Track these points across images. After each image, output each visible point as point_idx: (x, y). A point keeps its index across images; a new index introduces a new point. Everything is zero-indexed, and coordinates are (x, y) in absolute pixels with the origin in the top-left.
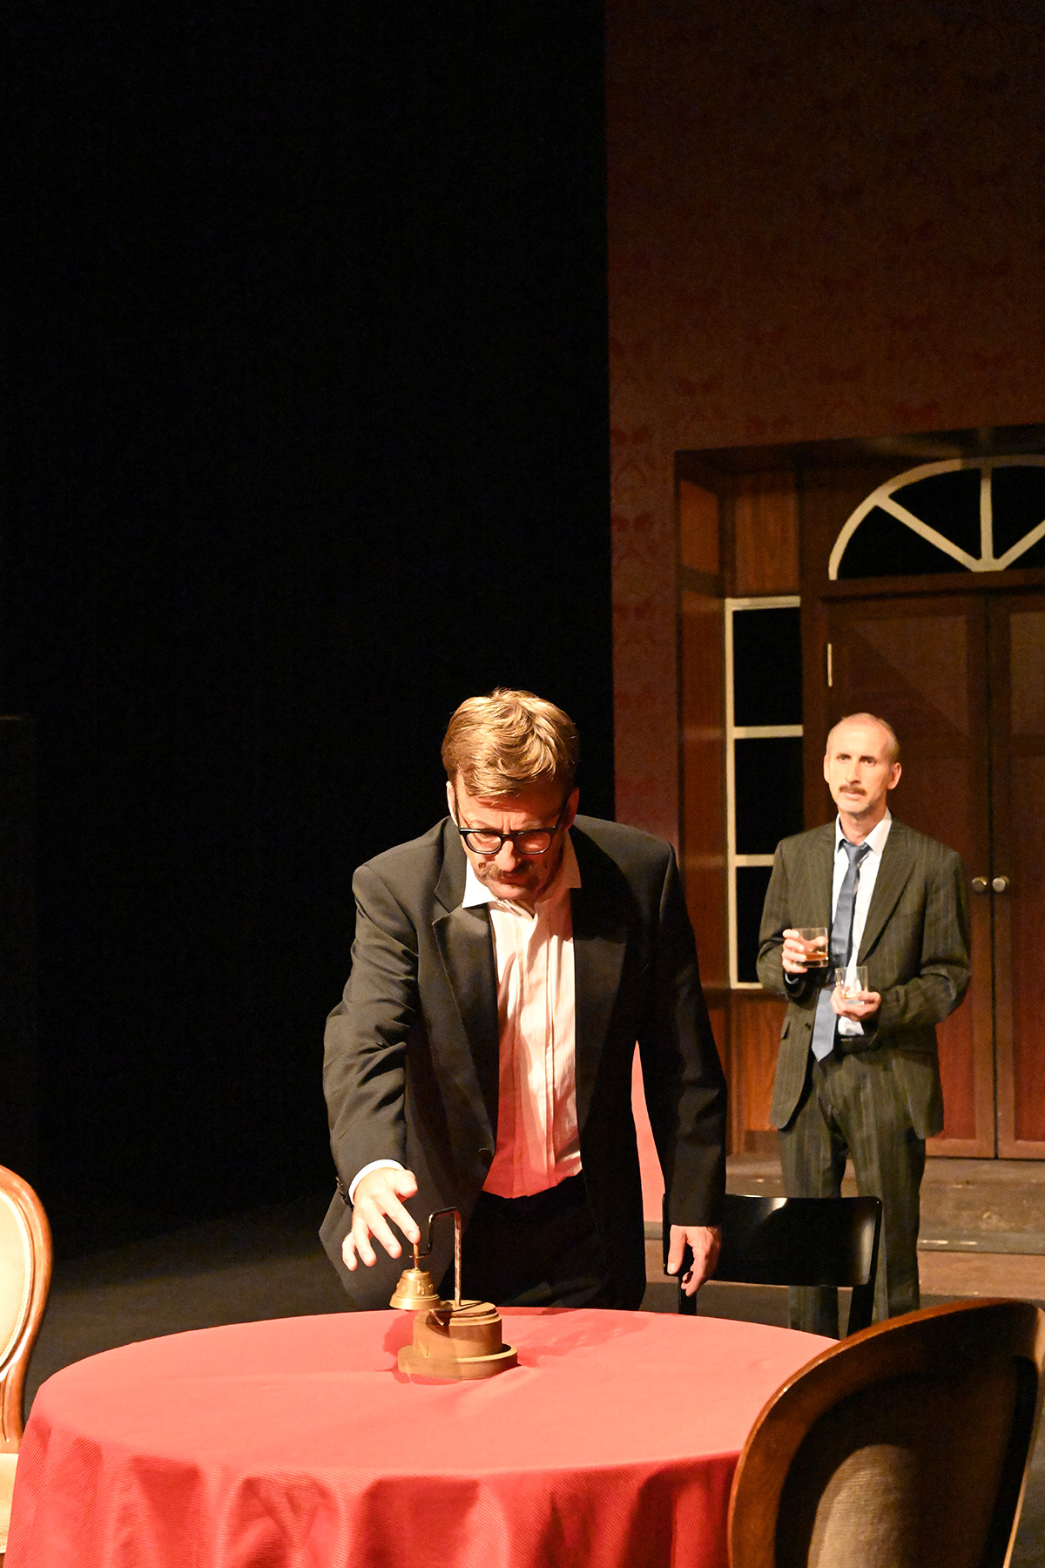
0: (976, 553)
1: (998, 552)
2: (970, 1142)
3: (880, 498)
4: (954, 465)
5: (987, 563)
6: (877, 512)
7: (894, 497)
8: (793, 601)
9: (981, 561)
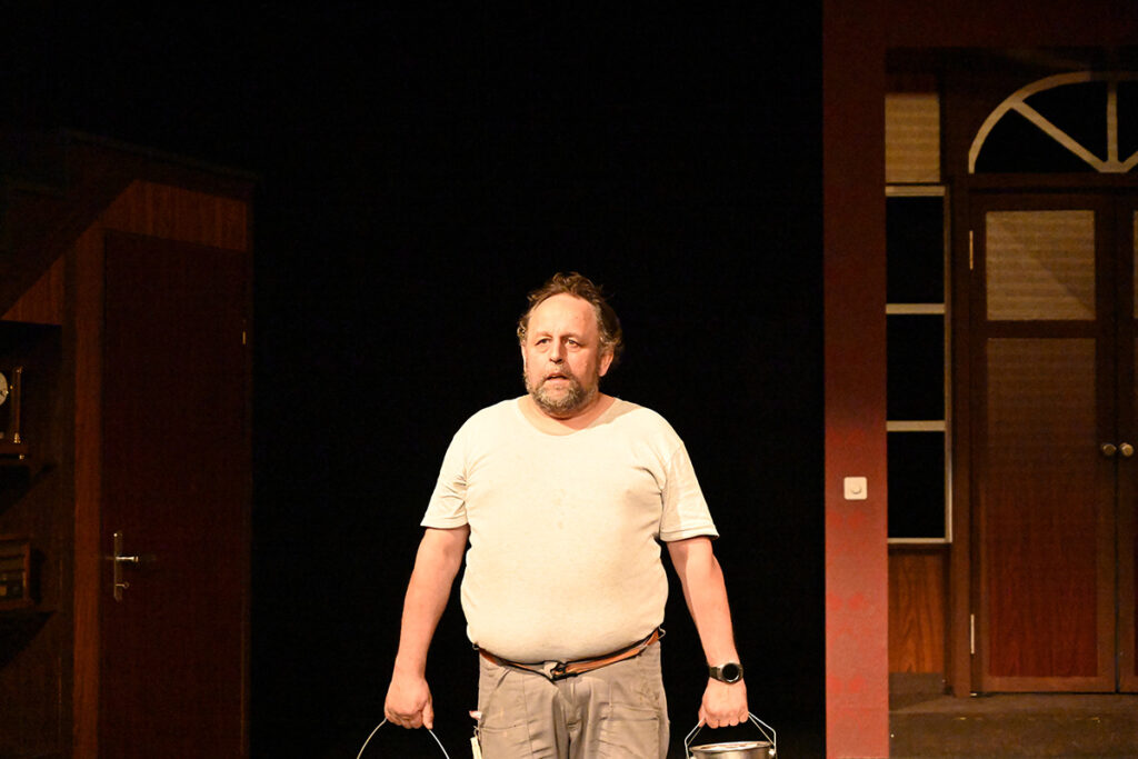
0: (1103, 157)
1: (1122, 157)
2: (1093, 679)
3: (1015, 103)
4: (1082, 77)
5: (1112, 165)
6: (1012, 114)
7: (1029, 101)
8: (940, 191)
9: (1108, 163)
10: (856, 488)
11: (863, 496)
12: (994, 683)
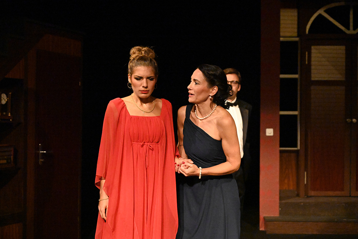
1: (354, 29)
2: (343, 192)
3: (321, 12)
4: (342, 3)
6: (320, 15)
7: (326, 11)
8: (297, 39)
9: (350, 31)
10: (270, 132)
11: (272, 134)
12: (312, 193)
